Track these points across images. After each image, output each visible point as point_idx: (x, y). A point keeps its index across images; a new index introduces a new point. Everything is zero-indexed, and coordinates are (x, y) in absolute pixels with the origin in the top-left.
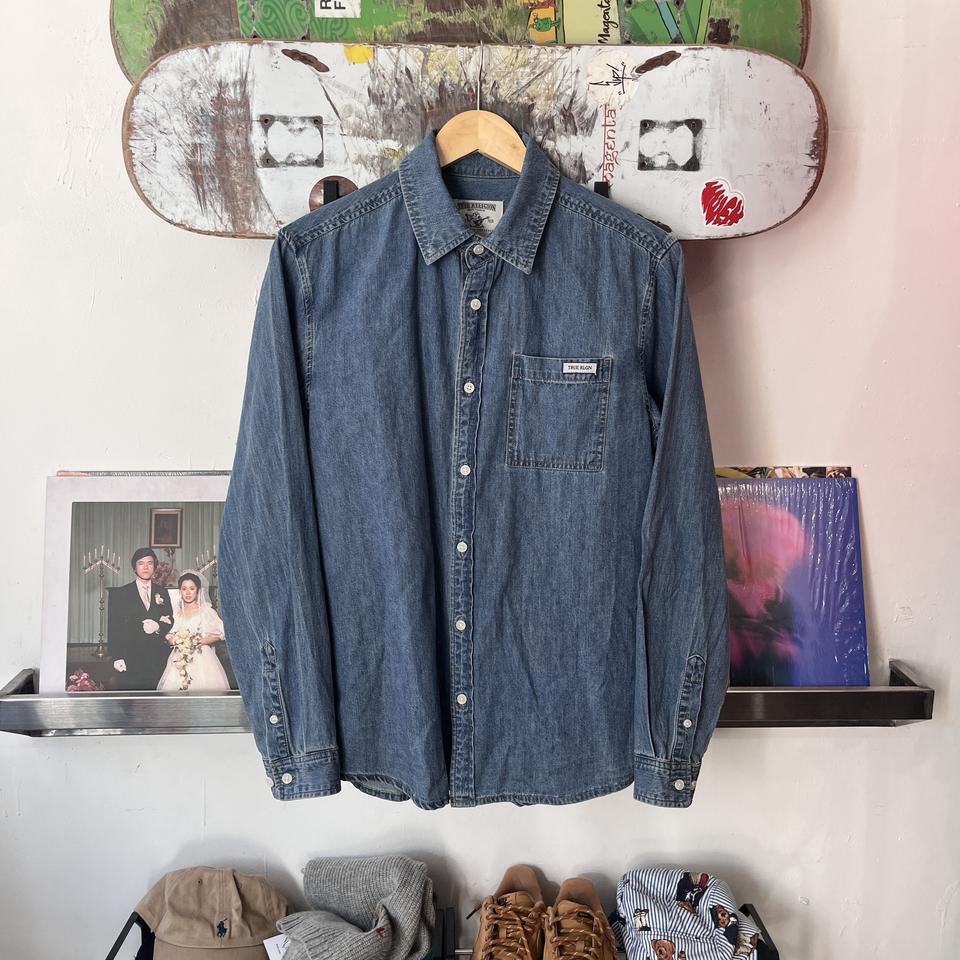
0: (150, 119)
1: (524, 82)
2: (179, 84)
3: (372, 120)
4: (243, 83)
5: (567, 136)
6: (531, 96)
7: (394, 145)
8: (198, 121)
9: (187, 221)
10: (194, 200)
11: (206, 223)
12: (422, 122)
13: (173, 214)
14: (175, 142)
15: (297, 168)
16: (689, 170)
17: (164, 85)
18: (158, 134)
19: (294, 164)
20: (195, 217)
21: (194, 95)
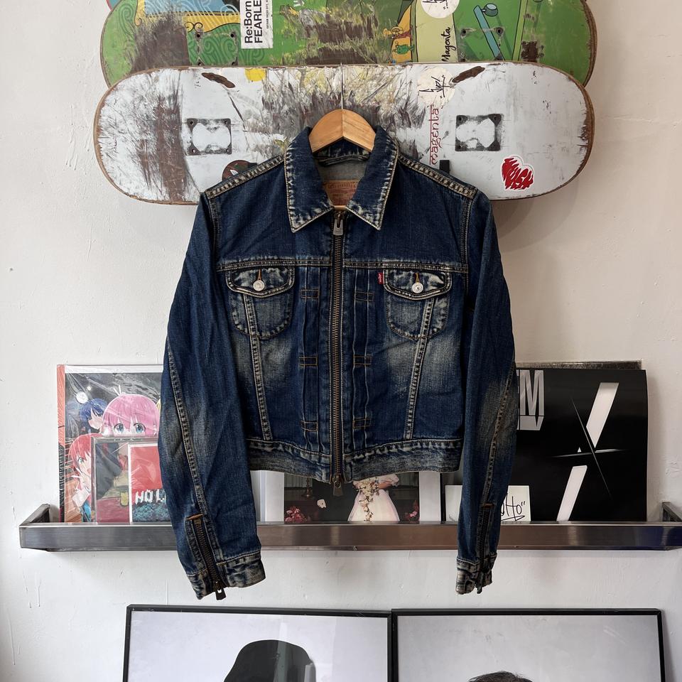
0: (112, 123)
1: (373, 91)
2: (131, 99)
3: (266, 121)
4: (175, 97)
5: (404, 129)
6: (378, 101)
7: (281, 137)
8: (144, 124)
9: (137, 194)
10: (142, 179)
11: (151, 194)
12: (300, 121)
13: (129, 189)
14: (129, 139)
15: (213, 155)
16: (492, 150)
17: (121, 100)
18: (119, 134)
19: (211, 152)
20: (144, 190)
21: (142, 106)
